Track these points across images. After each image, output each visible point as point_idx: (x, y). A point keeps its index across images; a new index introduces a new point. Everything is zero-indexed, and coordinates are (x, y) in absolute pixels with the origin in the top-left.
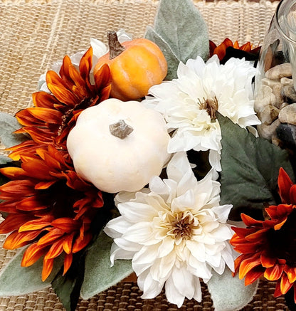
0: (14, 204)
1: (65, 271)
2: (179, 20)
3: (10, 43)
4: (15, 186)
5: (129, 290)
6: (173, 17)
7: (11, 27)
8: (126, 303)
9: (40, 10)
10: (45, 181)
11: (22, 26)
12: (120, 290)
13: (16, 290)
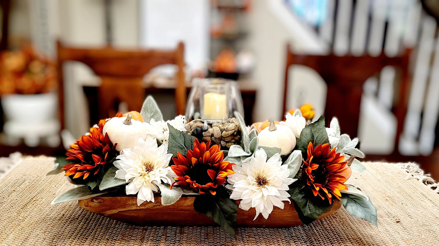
2: (151, 113)
6: (149, 111)
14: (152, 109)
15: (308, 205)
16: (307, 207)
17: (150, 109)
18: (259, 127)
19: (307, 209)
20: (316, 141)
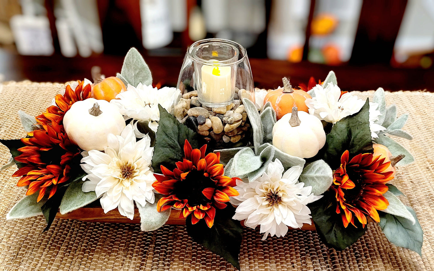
0: (26, 158)
1: (50, 197)
2: (135, 70)
3: (41, 104)
4: (28, 149)
5: (92, 231)
6: (132, 68)
7: (42, 96)
8: (89, 238)
9: (60, 89)
10: (47, 147)
11: (49, 96)
12: (86, 231)
13: (21, 215)
14: (137, 65)
15: (335, 230)
16: (333, 232)
17: (134, 65)
18: (276, 102)
19: (332, 235)
20: (353, 141)
